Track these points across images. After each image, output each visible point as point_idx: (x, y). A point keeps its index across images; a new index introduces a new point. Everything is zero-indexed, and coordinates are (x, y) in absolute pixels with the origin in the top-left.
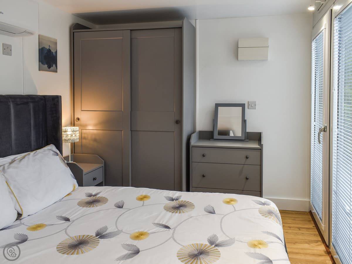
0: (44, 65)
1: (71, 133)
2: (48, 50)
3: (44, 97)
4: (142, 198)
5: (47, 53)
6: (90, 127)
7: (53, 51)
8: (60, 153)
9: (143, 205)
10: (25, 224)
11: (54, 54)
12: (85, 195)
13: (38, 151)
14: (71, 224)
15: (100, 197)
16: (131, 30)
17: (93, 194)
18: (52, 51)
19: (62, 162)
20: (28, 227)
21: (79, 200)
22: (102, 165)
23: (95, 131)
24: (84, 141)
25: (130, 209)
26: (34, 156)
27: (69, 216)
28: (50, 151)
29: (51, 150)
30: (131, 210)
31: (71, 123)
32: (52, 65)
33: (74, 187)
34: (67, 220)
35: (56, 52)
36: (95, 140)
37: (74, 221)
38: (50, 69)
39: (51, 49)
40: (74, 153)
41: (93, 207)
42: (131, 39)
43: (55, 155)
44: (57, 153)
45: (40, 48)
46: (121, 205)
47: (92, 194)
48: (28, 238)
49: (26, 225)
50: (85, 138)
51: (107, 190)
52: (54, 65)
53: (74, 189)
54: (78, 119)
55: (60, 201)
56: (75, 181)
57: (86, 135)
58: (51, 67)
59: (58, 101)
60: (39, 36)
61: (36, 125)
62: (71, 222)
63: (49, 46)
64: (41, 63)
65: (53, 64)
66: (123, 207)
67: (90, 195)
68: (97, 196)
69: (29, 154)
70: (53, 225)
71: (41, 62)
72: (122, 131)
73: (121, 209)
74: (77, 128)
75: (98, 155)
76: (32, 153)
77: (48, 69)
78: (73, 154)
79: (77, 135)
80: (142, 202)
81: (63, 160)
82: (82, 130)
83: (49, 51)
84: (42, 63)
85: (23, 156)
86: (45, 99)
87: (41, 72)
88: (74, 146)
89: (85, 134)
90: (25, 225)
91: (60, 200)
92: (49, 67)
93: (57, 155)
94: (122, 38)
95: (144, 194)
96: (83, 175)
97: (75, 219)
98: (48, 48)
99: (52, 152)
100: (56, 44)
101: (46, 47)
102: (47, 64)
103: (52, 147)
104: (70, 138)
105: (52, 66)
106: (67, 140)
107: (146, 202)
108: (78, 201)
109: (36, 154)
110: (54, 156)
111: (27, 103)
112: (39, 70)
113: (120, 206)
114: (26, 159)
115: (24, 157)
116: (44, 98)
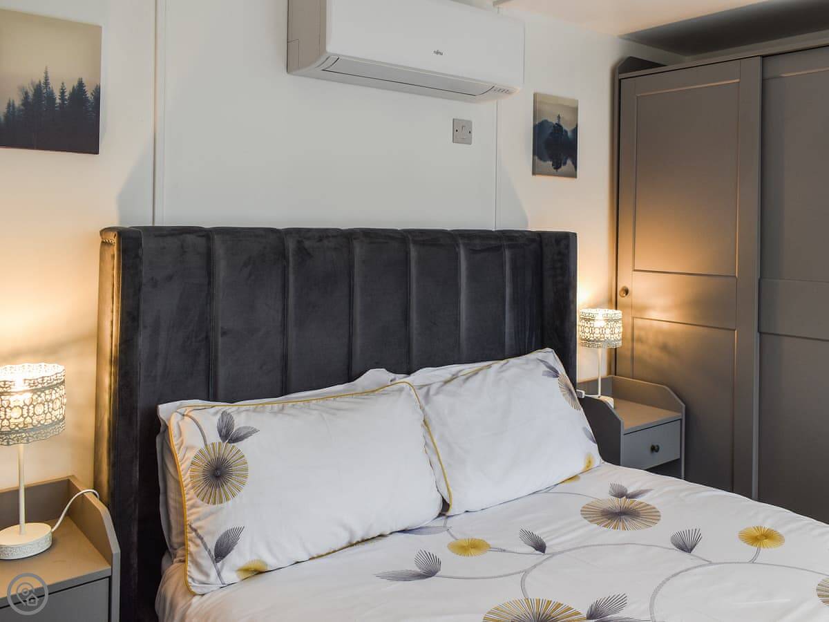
0: (545, 161)
1: (603, 324)
2: (554, 127)
3: (540, 236)
4: (759, 538)
5: (551, 133)
6: (654, 315)
7: (568, 128)
8: (567, 373)
9: (753, 561)
10: (453, 533)
11: (569, 134)
12: (608, 489)
13: (513, 361)
14: (545, 560)
15: (642, 503)
16: (763, 57)
17: (630, 491)
18: (565, 127)
19: (564, 395)
20: (452, 540)
21: (589, 501)
22: (680, 414)
23: (666, 326)
24: (639, 348)
25: (711, 563)
26: (500, 371)
27: (548, 538)
28: (541, 364)
29: (542, 361)
30: (713, 566)
31: (610, 300)
32: (563, 162)
33: (590, 462)
34: (540, 547)
35: (575, 131)
36: (664, 348)
37: (553, 555)
38: (559, 170)
39: (562, 123)
40: (616, 375)
41: (614, 528)
42: (764, 81)
43: (549, 376)
44: (556, 372)
45: (537, 123)
46: (689, 543)
47: (627, 491)
48: (440, 570)
49: (452, 536)
50: (640, 340)
51: (667, 489)
52: (569, 162)
53: (588, 467)
54: (627, 291)
55: (546, 492)
56: (594, 448)
57: (642, 333)
58: (562, 167)
59: (567, 247)
60: (535, 95)
61: (515, 300)
62: (546, 557)
63: (559, 117)
64: (536, 158)
65: (566, 159)
66: (691, 550)
67: (621, 494)
68: (638, 500)
69: (489, 366)
70: (504, 550)
71: (538, 156)
72: (734, 330)
73: (686, 555)
74: (618, 314)
75: (668, 386)
76: (496, 365)
77: (555, 171)
78: (611, 376)
79: (617, 331)
80: (753, 549)
81: (570, 390)
82: (633, 318)
83: (558, 128)
84: (541, 158)
85: (476, 369)
86: (540, 239)
87: (538, 177)
88: (614, 356)
89: (641, 328)
90: (450, 533)
91: (548, 490)
92: (557, 166)
93: (556, 374)
94: (738, 80)
95: (767, 526)
96: (622, 434)
97: (559, 549)
98: (554, 121)
99: (543, 368)
100: (575, 111)
101: (550, 120)
102: (551, 158)
103: (549, 356)
104: (599, 335)
105: (565, 164)
106: (590, 341)
107: (768, 552)
108: (585, 502)
109: (504, 368)
110: (546, 377)
111: (498, 249)
112: (534, 173)
113: (686, 547)
114: (480, 376)
115: (476, 373)
116: (538, 239)
